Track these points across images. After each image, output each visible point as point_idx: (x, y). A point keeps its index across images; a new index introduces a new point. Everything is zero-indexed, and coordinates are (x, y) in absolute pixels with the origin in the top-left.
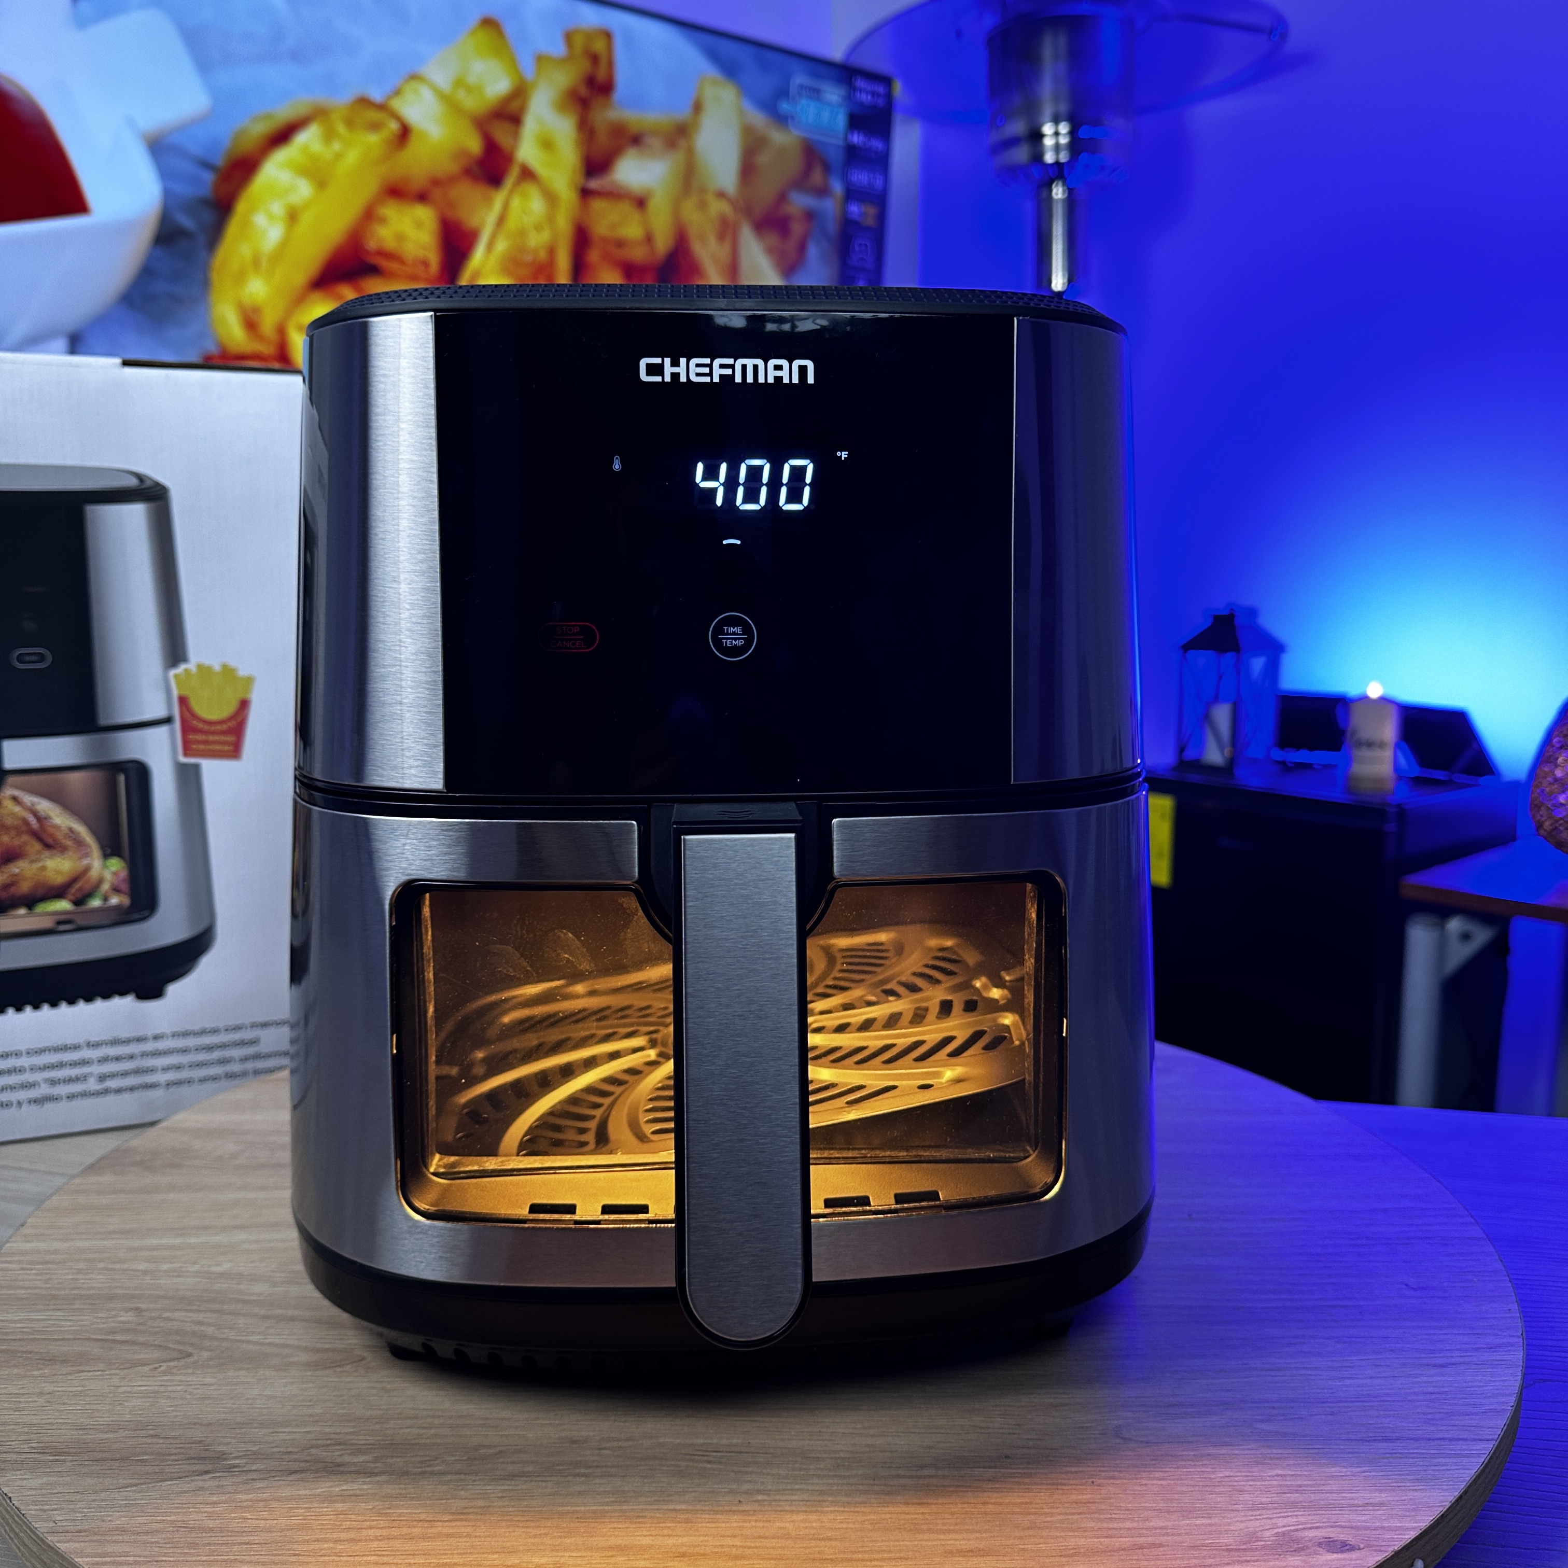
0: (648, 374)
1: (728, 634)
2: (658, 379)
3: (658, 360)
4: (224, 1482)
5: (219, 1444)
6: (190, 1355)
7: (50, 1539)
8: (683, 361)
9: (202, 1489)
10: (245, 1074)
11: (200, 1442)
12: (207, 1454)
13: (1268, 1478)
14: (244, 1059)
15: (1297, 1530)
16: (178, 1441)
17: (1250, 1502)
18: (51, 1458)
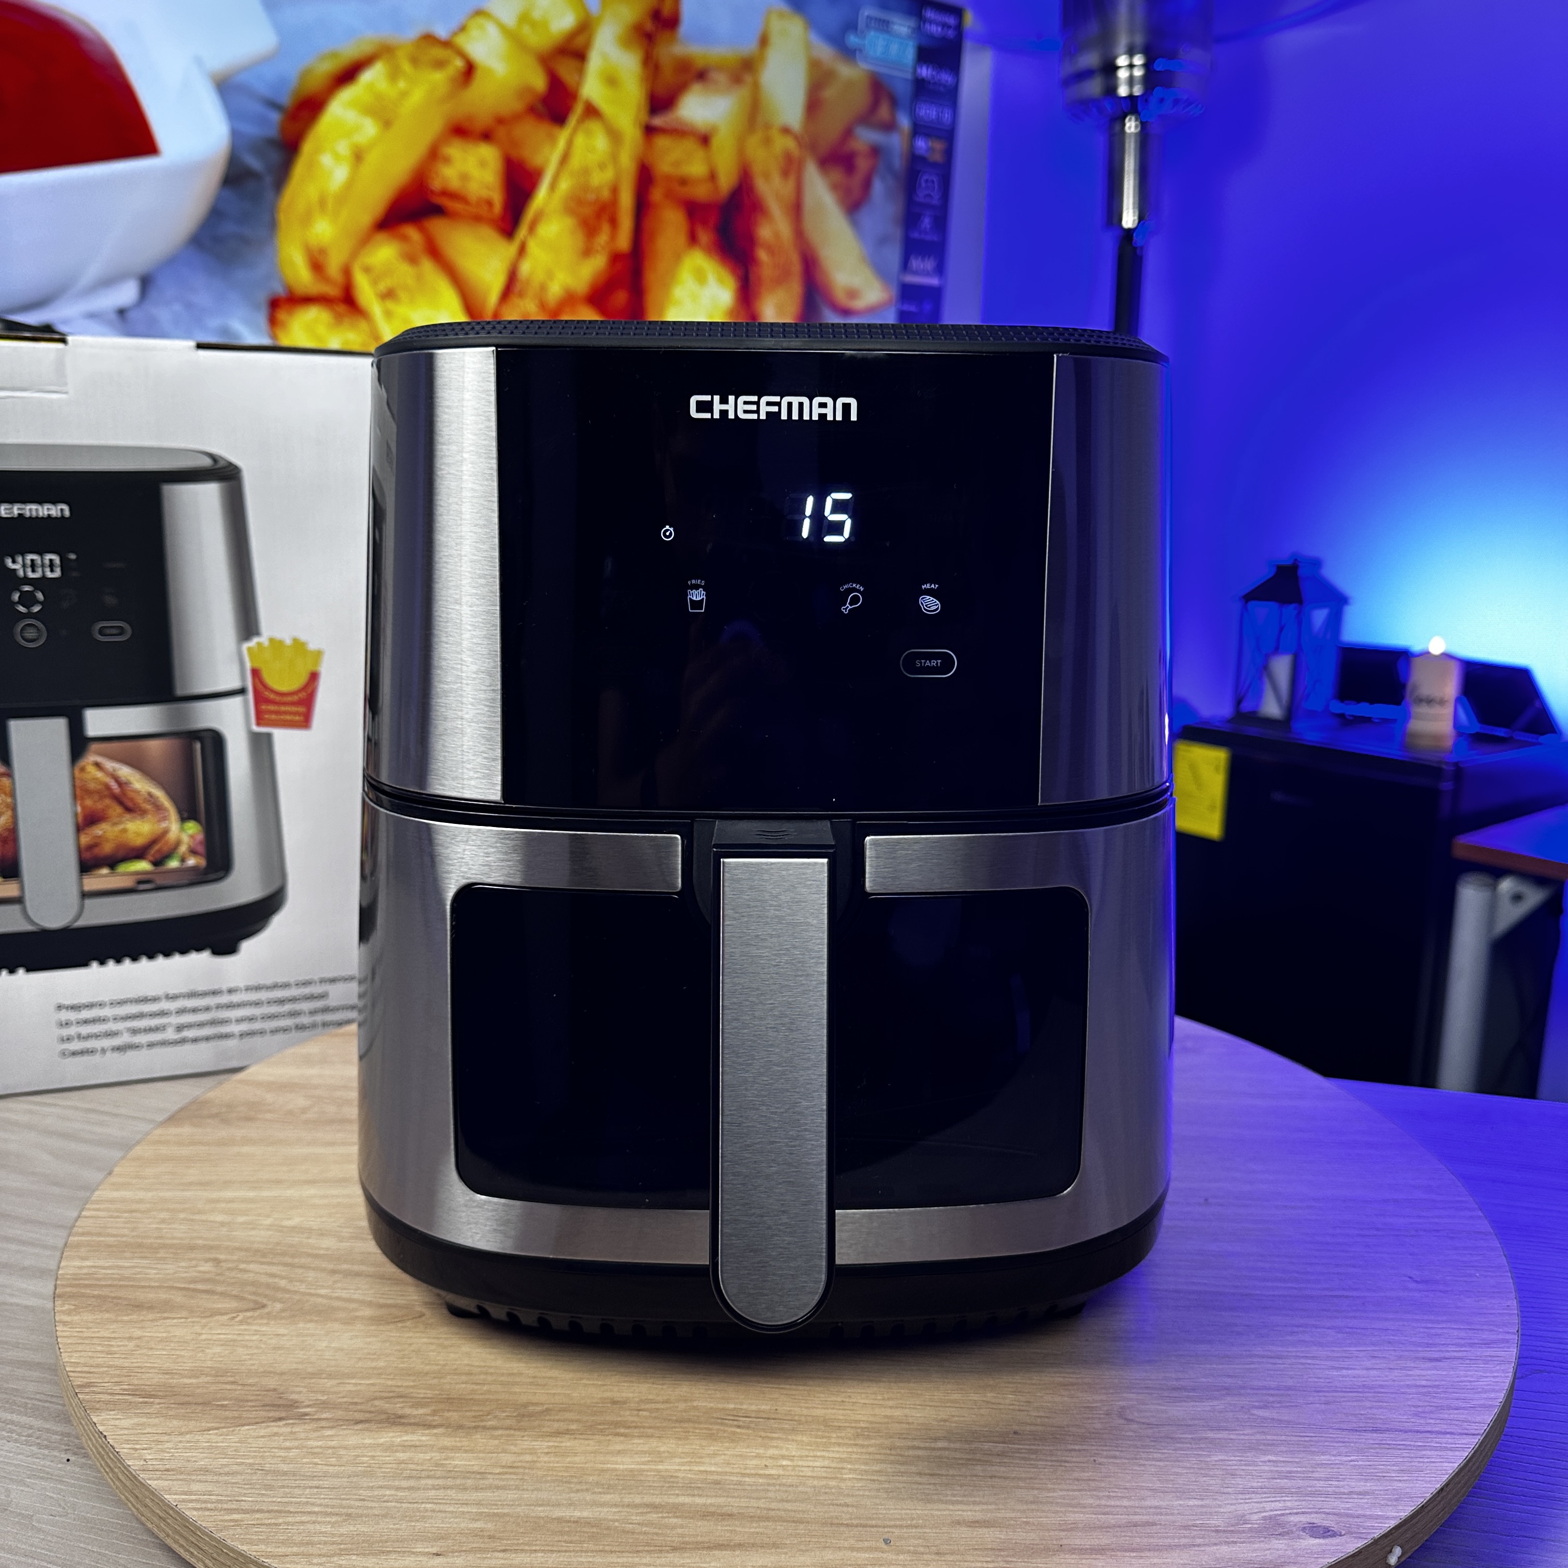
0: (698, 411)
2: (707, 416)
3: (708, 398)
4: (296, 1429)
5: (292, 1392)
6: (264, 1306)
7: (142, 1476)
8: (731, 398)
9: (276, 1434)
10: (314, 1026)
11: (275, 1390)
12: (281, 1402)
13: (1261, 1464)
14: (313, 1012)
15: (1283, 1515)
16: (254, 1388)
17: (1241, 1486)
18: (141, 1400)
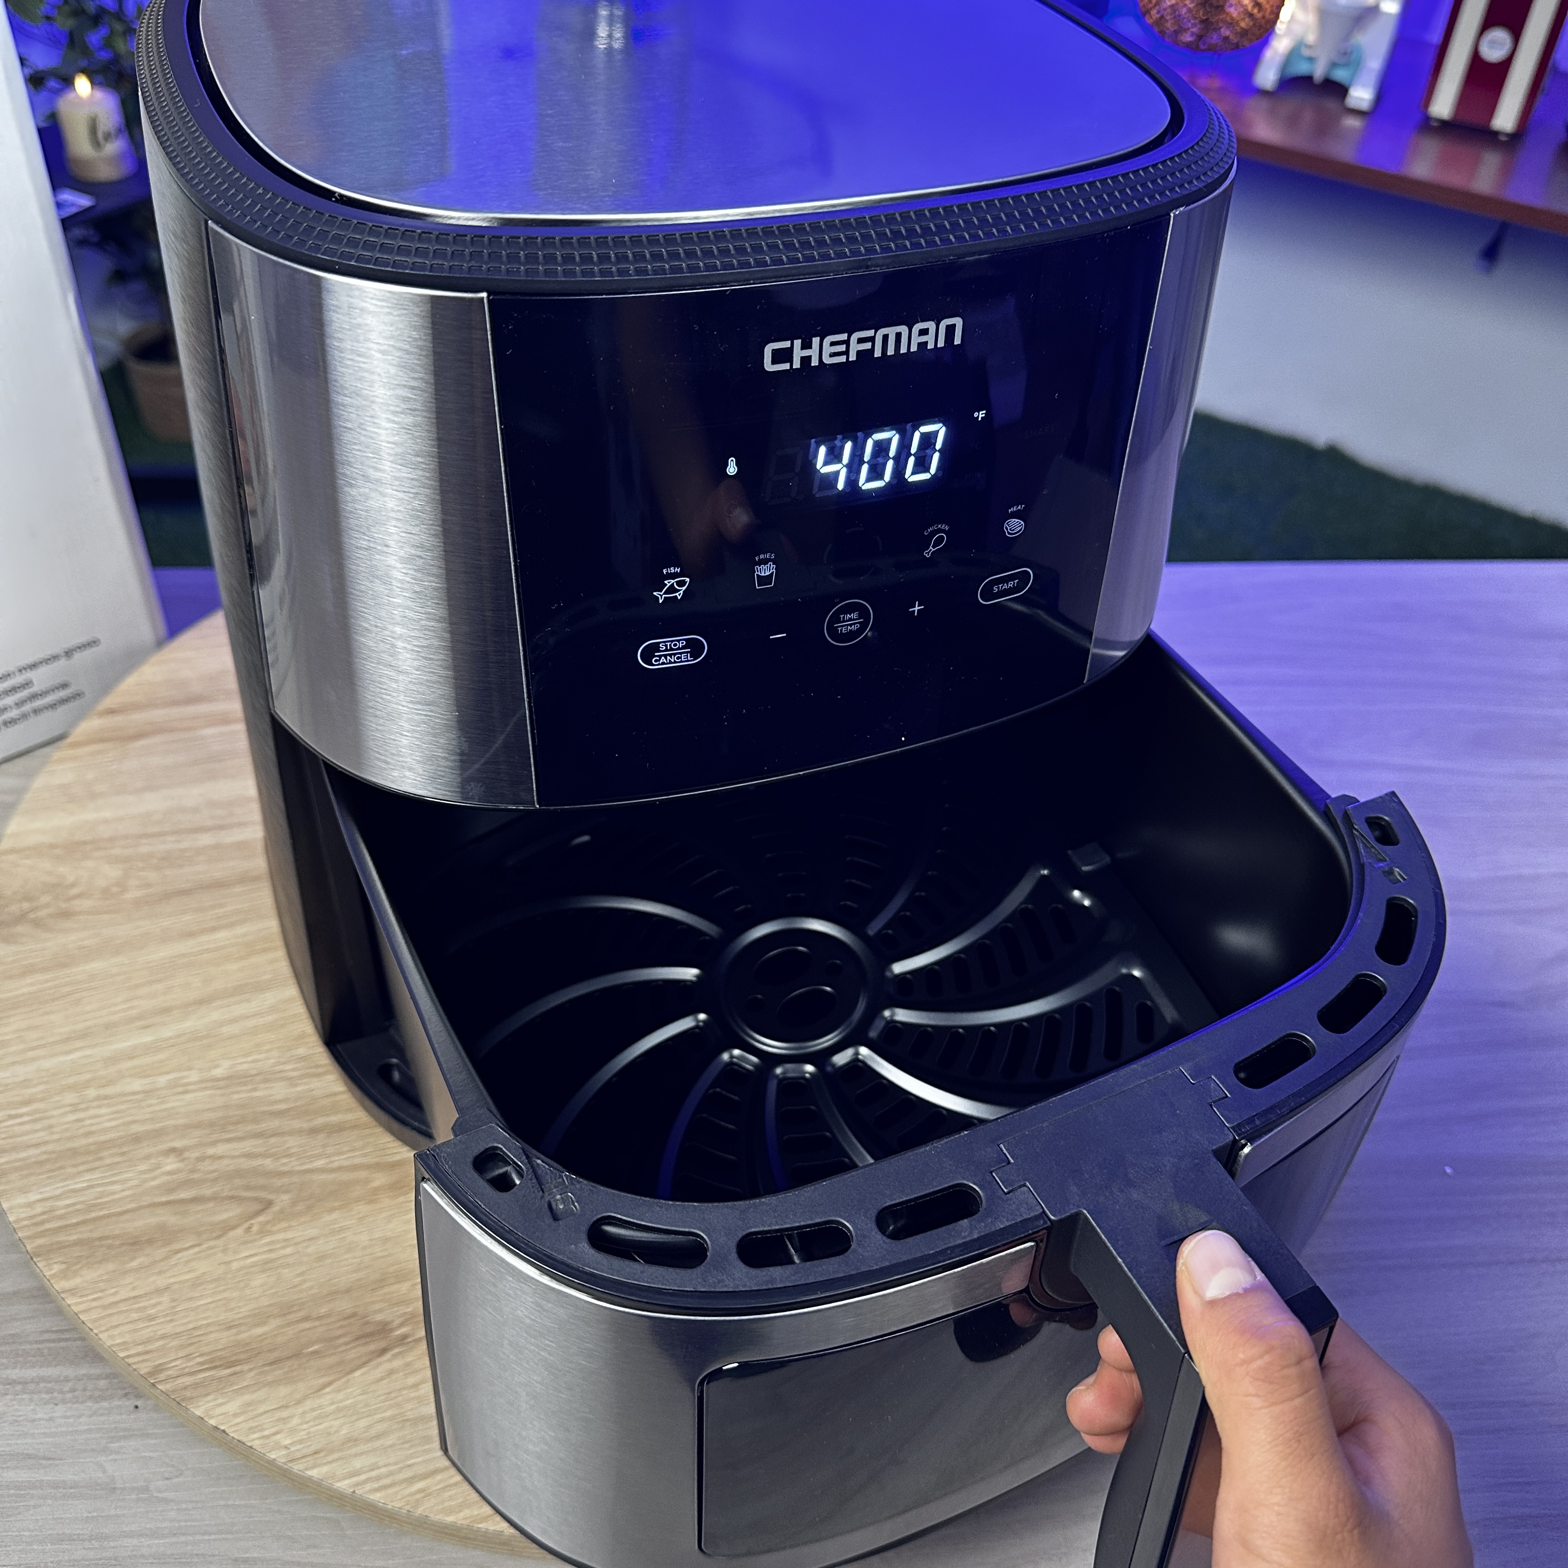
1: (844, 621)
2: (786, 366)
3: (787, 344)
4: (409, 1359)
5: (375, 1312)
6: (269, 1204)
7: (296, 1468)
8: (816, 341)
9: (391, 1372)
10: (24, 716)
11: (354, 1315)
12: (369, 1329)
14: (19, 704)
16: (332, 1319)
18: (228, 1371)
